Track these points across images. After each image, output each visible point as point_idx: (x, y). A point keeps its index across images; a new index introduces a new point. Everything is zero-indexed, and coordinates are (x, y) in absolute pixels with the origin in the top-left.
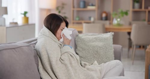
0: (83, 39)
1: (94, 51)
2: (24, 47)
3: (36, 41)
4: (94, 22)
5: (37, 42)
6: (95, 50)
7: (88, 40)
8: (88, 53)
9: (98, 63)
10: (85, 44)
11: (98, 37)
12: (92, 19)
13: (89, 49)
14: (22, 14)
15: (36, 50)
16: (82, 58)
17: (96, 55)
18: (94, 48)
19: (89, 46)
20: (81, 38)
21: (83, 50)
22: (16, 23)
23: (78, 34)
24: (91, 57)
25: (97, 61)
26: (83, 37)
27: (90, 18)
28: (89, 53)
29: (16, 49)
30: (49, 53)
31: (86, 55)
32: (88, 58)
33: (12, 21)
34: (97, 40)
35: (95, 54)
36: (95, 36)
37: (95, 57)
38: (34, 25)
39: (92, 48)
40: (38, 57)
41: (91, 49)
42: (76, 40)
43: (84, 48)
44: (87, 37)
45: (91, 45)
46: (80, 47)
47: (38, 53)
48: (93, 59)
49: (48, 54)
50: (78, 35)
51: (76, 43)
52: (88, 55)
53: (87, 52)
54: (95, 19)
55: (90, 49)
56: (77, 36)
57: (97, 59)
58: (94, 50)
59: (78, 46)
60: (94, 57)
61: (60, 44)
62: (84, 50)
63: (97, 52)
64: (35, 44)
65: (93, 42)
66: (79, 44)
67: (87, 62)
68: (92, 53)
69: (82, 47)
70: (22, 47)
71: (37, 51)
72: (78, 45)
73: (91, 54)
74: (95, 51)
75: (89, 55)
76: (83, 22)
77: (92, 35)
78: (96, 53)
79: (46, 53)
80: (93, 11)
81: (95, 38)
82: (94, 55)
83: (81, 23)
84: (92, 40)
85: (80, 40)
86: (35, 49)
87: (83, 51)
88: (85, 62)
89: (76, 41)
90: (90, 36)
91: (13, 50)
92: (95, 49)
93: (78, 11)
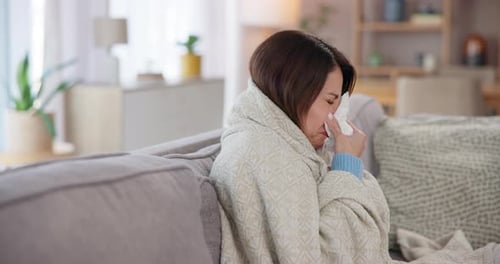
0: (403, 138)
1: (449, 186)
2: (156, 176)
3: (215, 147)
4: (436, 73)
5: (219, 149)
6: (455, 184)
7: (425, 142)
8: (424, 196)
9: (466, 236)
10: (413, 160)
11: (467, 131)
12: (429, 63)
13: (430, 180)
14: (179, 44)
15: (213, 184)
16: (402, 213)
17: (459, 203)
18: (451, 176)
19: (427, 167)
20: (398, 134)
21: (406, 182)
22: (159, 77)
23: (385, 117)
24: (437, 212)
25: (464, 230)
26: (405, 132)
27: (420, 58)
28: (430, 195)
29: (118, 186)
30: (266, 197)
31: (416, 204)
32: (426, 214)
33: (143, 70)
34: (461, 141)
35: (455, 199)
36: (454, 128)
37: (456, 212)
38: (220, 83)
39: (442, 177)
40: (223, 213)
41: (439, 180)
42: (376, 140)
43: (407, 175)
44: (422, 128)
45: (439, 164)
46: (392, 170)
47: (224, 196)
48: (444, 220)
49: (262, 201)
50: (385, 121)
51: (376, 153)
52: (424, 202)
53: (423, 193)
54: (438, 63)
55: (433, 178)
56: (381, 124)
57: (464, 222)
58: (451, 182)
59: (382, 167)
60: (452, 211)
61: (316, 162)
62: (407, 184)
63: (462, 191)
64: (212, 156)
65: (446, 152)
66: (390, 159)
67: (422, 234)
68: (443, 197)
69: (398, 172)
70: (148, 177)
71: (216, 189)
72: (383, 162)
73: (438, 201)
74: (455, 187)
75: (428, 203)
76: (393, 71)
77: (440, 123)
78: (457, 195)
79: (255, 199)
80: (433, 32)
81: (457, 134)
82: (451, 203)
83: (386, 77)
84: (441, 142)
85: (392, 144)
86: (208, 181)
87: (403, 188)
88: (412, 230)
89: (376, 148)
90: (432, 128)
91: (106, 189)
92: (454, 179)
93: (378, 35)
